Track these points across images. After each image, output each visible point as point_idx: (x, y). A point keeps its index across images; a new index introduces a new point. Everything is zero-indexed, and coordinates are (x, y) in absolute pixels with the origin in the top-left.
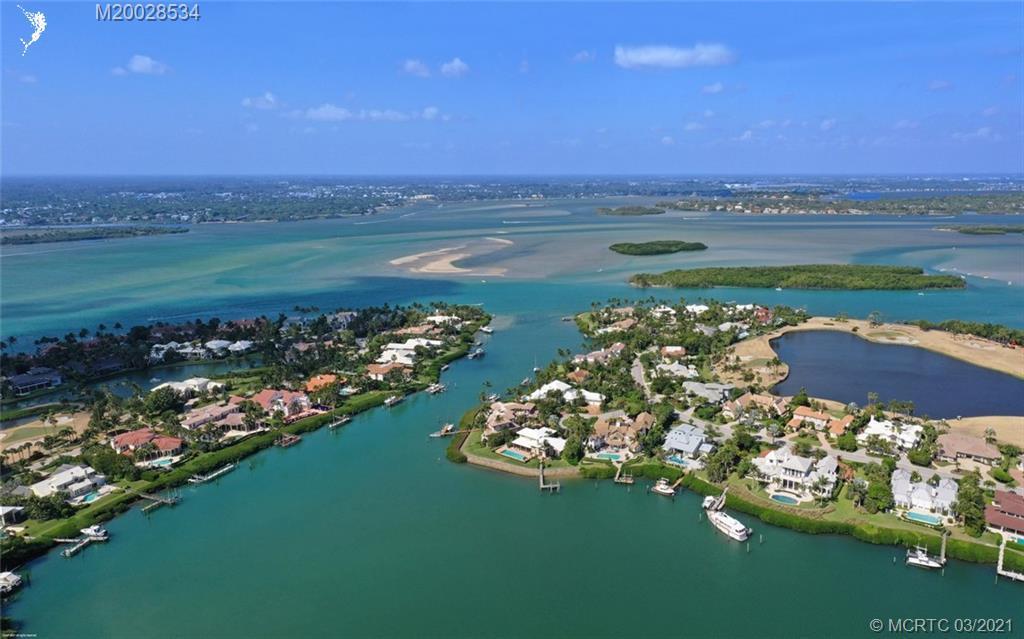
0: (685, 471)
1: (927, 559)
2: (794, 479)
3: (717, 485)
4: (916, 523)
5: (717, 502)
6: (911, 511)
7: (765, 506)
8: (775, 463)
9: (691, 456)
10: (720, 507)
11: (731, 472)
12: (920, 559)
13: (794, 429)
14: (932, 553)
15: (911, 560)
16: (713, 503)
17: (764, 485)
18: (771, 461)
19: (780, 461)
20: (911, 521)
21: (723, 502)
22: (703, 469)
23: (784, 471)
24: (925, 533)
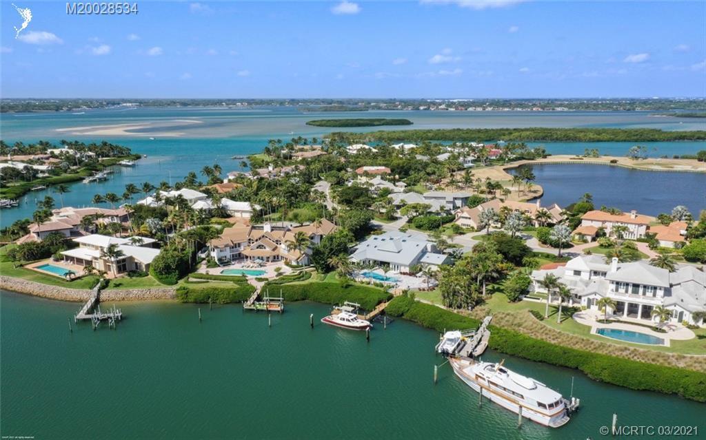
0: (397, 292)
2: (641, 300)
3: (465, 312)
5: (470, 344)
7: (589, 349)
8: (585, 276)
9: (407, 270)
10: (479, 350)
11: (492, 291)
13: (589, 238)
16: (461, 345)
17: (569, 312)
18: (577, 273)
19: (596, 273)
21: (485, 343)
22: (433, 289)
23: (614, 286)
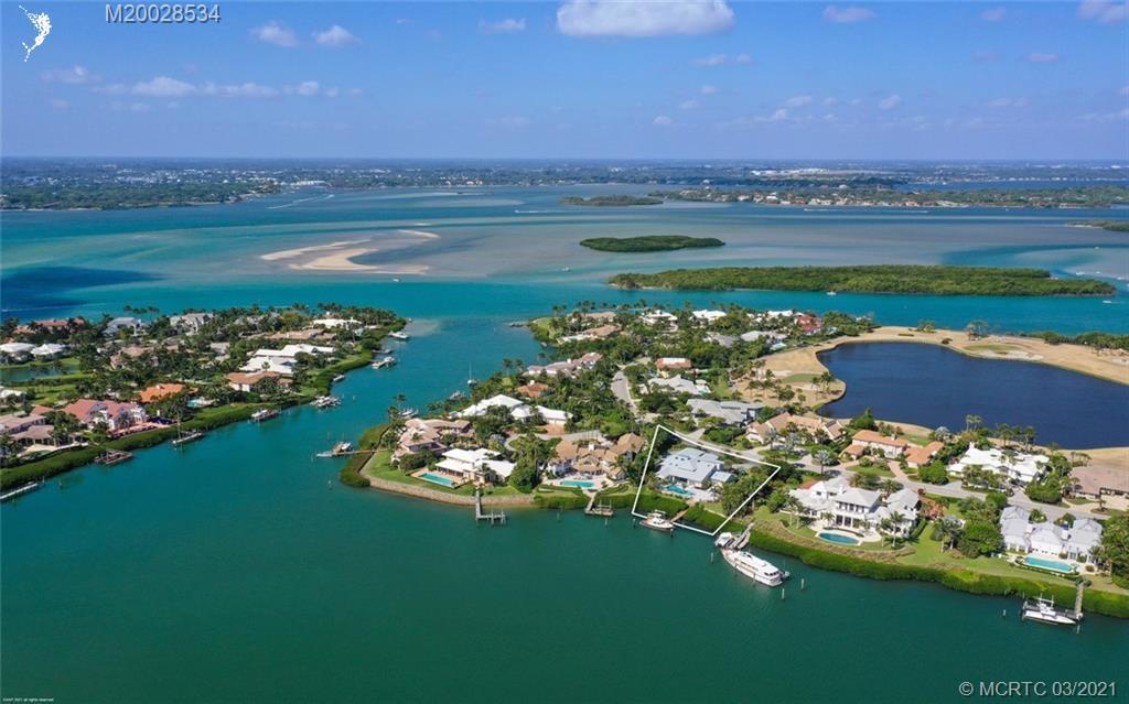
0: (691, 503)
1: (1053, 613)
2: (853, 515)
4: (1038, 570)
5: (738, 540)
6: (1030, 556)
7: (812, 546)
8: (824, 496)
9: (700, 485)
10: (743, 545)
11: (759, 505)
12: (1044, 612)
13: (854, 457)
14: (1059, 607)
15: (1029, 614)
16: (730, 542)
17: (807, 521)
18: (819, 493)
19: (831, 494)
20: (1029, 568)
21: (746, 540)
22: (717, 501)
23: (838, 505)
24: (1051, 582)
